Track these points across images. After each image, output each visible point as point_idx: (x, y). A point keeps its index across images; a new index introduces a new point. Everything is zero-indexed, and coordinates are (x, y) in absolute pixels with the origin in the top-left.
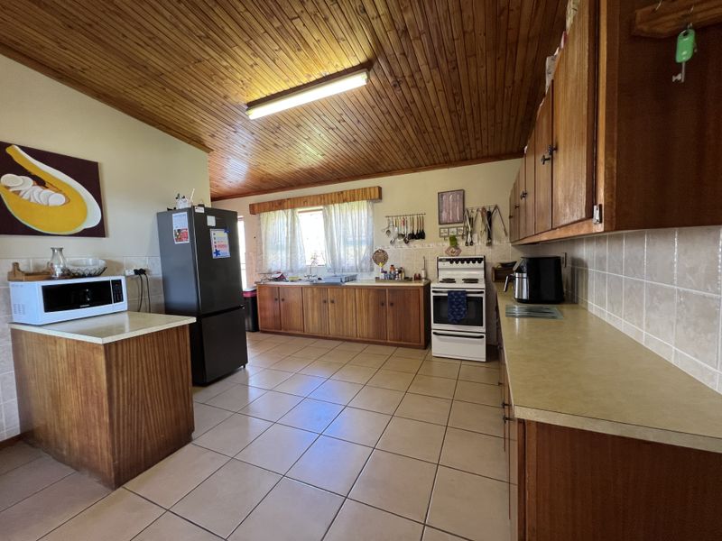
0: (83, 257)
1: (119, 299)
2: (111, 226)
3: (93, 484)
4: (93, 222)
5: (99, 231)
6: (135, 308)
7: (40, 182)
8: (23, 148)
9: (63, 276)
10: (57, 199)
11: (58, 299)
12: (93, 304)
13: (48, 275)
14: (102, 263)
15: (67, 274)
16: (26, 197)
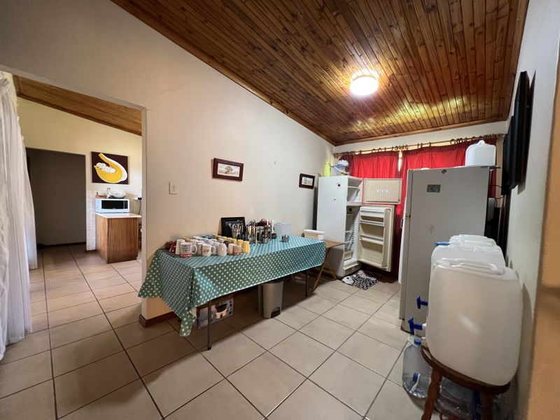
0: (118, 191)
1: (126, 207)
2: (131, 180)
3: (104, 262)
4: (124, 179)
5: (126, 182)
6: (131, 212)
7: (108, 165)
8: (104, 154)
9: (109, 198)
10: (113, 170)
11: (106, 205)
12: (117, 208)
13: (105, 197)
14: (125, 194)
15: (113, 197)
16: (103, 170)
